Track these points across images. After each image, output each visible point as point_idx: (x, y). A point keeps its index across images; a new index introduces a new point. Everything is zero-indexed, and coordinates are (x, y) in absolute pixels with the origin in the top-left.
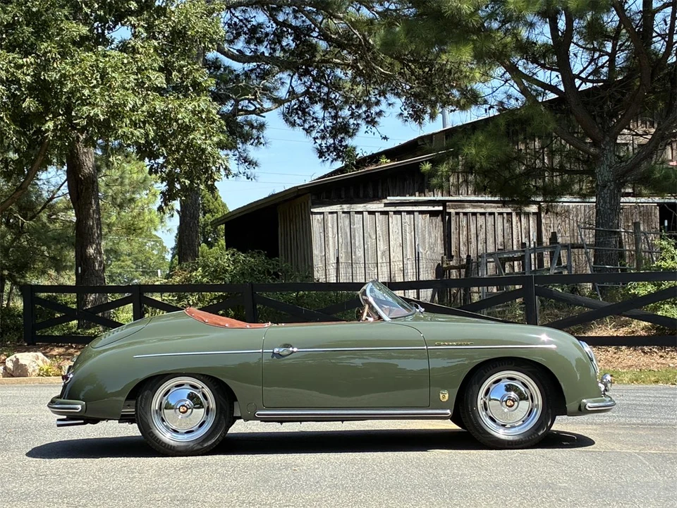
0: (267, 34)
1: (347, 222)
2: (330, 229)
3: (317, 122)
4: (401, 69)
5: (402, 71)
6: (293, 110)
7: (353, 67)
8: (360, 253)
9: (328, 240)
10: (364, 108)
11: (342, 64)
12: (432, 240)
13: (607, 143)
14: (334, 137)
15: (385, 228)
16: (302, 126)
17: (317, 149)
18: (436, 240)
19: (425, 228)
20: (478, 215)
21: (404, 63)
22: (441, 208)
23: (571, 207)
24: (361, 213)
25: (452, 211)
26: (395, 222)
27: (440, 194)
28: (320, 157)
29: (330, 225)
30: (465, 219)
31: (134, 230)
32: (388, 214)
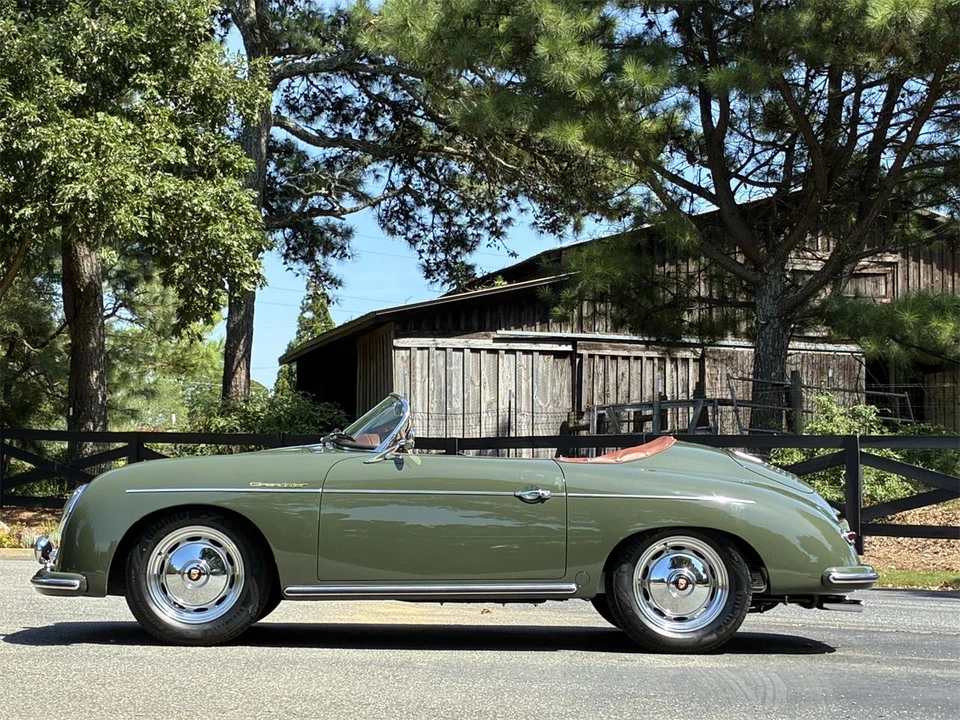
0: (357, 111)
1: (442, 362)
2: (418, 371)
3: (424, 230)
4: (532, 162)
5: (534, 165)
6: (392, 213)
7: (472, 159)
8: (457, 404)
9: (415, 385)
10: (488, 214)
11: (456, 154)
12: (556, 390)
13: (771, 267)
14: (447, 251)
15: (493, 372)
16: (404, 234)
17: (424, 266)
18: (561, 391)
19: (547, 373)
20: (620, 360)
21: (535, 156)
22: (569, 348)
23: (745, 354)
24: (462, 350)
25: (585, 353)
26: (506, 364)
27: (569, 329)
28: (427, 277)
29: (418, 365)
30: (602, 364)
31: (184, 367)
32: (498, 353)
